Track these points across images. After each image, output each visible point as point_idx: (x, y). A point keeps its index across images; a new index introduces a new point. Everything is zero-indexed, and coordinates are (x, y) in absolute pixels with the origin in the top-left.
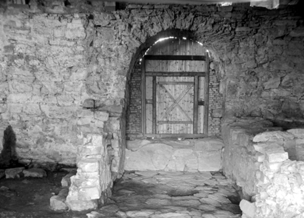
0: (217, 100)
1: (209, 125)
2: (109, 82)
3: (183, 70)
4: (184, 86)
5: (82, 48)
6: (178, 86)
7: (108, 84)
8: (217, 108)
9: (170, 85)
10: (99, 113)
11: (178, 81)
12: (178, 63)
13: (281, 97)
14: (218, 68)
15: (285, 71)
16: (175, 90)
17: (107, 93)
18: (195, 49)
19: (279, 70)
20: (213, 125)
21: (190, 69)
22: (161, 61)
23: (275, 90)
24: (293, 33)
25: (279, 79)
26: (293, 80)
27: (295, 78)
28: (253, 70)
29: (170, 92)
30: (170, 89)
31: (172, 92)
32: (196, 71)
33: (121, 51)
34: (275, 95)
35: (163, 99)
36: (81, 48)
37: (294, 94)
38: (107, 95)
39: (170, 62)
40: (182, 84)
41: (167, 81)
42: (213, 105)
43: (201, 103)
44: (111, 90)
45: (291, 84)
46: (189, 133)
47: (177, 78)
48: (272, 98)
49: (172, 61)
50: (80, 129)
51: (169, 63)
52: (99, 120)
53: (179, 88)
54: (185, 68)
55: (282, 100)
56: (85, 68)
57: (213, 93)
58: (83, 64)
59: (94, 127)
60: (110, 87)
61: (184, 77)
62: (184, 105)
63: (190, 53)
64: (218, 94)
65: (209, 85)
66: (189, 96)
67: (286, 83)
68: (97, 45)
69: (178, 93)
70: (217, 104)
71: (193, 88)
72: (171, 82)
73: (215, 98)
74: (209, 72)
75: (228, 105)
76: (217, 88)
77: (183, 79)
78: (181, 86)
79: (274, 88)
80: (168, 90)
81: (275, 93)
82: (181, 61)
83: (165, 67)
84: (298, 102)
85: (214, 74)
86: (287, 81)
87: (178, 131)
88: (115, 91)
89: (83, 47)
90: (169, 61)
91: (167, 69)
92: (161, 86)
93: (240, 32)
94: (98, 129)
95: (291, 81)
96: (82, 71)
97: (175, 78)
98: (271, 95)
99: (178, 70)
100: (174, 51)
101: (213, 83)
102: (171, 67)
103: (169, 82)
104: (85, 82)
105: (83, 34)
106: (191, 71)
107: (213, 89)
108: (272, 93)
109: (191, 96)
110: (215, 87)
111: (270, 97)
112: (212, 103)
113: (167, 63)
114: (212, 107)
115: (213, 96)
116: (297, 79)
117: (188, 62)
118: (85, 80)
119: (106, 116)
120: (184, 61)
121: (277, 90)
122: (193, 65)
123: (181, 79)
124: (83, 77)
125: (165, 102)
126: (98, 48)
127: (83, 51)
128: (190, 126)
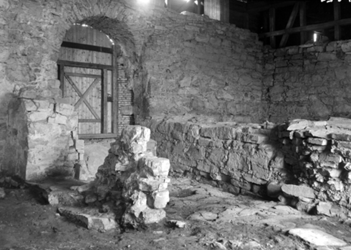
0: (125, 96)
1: (119, 123)
2: (39, 68)
3: (90, 61)
4: (91, 79)
5: (4, 21)
6: (85, 78)
7: (36, 70)
8: (126, 105)
9: (77, 77)
10: (62, 105)
11: (85, 73)
12: (84, 53)
13: (192, 95)
14: (128, 63)
15: (194, 71)
16: (82, 83)
17: (36, 81)
18: (102, 41)
19: (190, 70)
20: (123, 123)
21: (97, 60)
22: (67, 48)
23: (188, 88)
24: (198, 39)
25: (191, 78)
26: (200, 80)
27: (201, 78)
28: (168, 68)
29: (77, 85)
30: (76, 82)
31: (79, 85)
32: (103, 64)
33: (51, 32)
34: (188, 93)
35: (69, 92)
36: (2, 21)
37: (201, 93)
38: (36, 83)
39: (77, 51)
40: (90, 77)
41: (74, 72)
42: (123, 101)
43: (110, 99)
44: (41, 77)
45: (199, 84)
46: (97, 132)
47: (84, 70)
48: (186, 96)
49: (79, 50)
50: (34, 127)
51: (75, 52)
52: (61, 114)
53: (86, 81)
54: (92, 59)
55: (192, 98)
56: (7, 48)
57: (122, 89)
58: (4, 41)
59: (54, 124)
60: (40, 73)
61: (91, 70)
62: (92, 100)
63: (97, 43)
64: (126, 90)
65: (118, 80)
66: (97, 90)
67: (196, 82)
68: (22, 20)
69: (86, 87)
70: (126, 100)
71: (100, 82)
72: (78, 74)
73: (124, 94)
74: (118, 66)
75: (153, 101)
76: (126, 84)
77: (90, 71)
78: (88, 79)
79: (187, 87)
80: (75, 83)
81: (188, 91)
82: (88, 51)
83: (71, 56)
84: (203, 100)
85: (122, 69)
86: (196, 81)
87: (86, 131)
88: (46, 79)
89: (5, 19)
90: (75, 50)
91: (74, 59)
92: (68, 77)
93: (158, 30)
94: (59, 126)
95: (199, 81)
96: (2, 51)
97: (82, 69)
98: (186, 93)
99: (85, 61)
100: (81, 40)
101: (122, 78)
102: (77, 56)
103: (75, 73)
104: (5, 65)
105: (6, 4)
106: (98, 63)
107: (122, 84)
108: (186, 91)
109: (98, 91)
110: (123, 83)
111: (184, 95)
112: (122, 99)
113: (73, 52)
114: (121, 103)
115: (122, 92)
116: (202, 79)
117: (95, 53)
118: (5, 63)
119: (72, 110)
120: (91, 52)
121: (190, 88)
122: (100, 57)
123: (88, 71)
124: (4, 58)
125: (72, 97)
126: (23, 23)
127: (4, 25)
128: (98, 125)
